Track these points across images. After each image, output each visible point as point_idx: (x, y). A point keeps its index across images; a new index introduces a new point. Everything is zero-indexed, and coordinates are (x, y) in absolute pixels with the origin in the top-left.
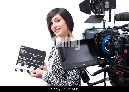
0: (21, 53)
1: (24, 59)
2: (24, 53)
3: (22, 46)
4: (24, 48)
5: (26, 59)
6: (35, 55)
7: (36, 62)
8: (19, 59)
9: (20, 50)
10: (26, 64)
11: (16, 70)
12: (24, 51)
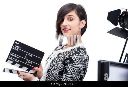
0: (13, 48)
1: (16, 56)
2: (17, 50)
3: (16, 41)
4: (18, 44)
5: (18, 57)
6: (30, 55)
7: (31, 62)
8: (10, 55)
9: (13, 46)
10: (17, 63)
11: (4, 71)
12: (17, 47)
